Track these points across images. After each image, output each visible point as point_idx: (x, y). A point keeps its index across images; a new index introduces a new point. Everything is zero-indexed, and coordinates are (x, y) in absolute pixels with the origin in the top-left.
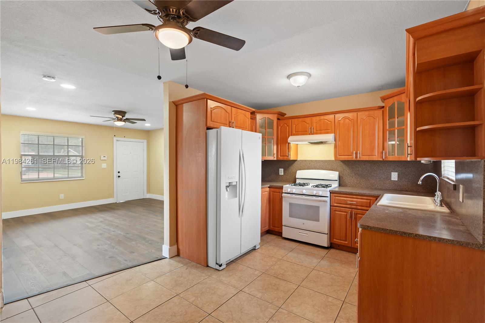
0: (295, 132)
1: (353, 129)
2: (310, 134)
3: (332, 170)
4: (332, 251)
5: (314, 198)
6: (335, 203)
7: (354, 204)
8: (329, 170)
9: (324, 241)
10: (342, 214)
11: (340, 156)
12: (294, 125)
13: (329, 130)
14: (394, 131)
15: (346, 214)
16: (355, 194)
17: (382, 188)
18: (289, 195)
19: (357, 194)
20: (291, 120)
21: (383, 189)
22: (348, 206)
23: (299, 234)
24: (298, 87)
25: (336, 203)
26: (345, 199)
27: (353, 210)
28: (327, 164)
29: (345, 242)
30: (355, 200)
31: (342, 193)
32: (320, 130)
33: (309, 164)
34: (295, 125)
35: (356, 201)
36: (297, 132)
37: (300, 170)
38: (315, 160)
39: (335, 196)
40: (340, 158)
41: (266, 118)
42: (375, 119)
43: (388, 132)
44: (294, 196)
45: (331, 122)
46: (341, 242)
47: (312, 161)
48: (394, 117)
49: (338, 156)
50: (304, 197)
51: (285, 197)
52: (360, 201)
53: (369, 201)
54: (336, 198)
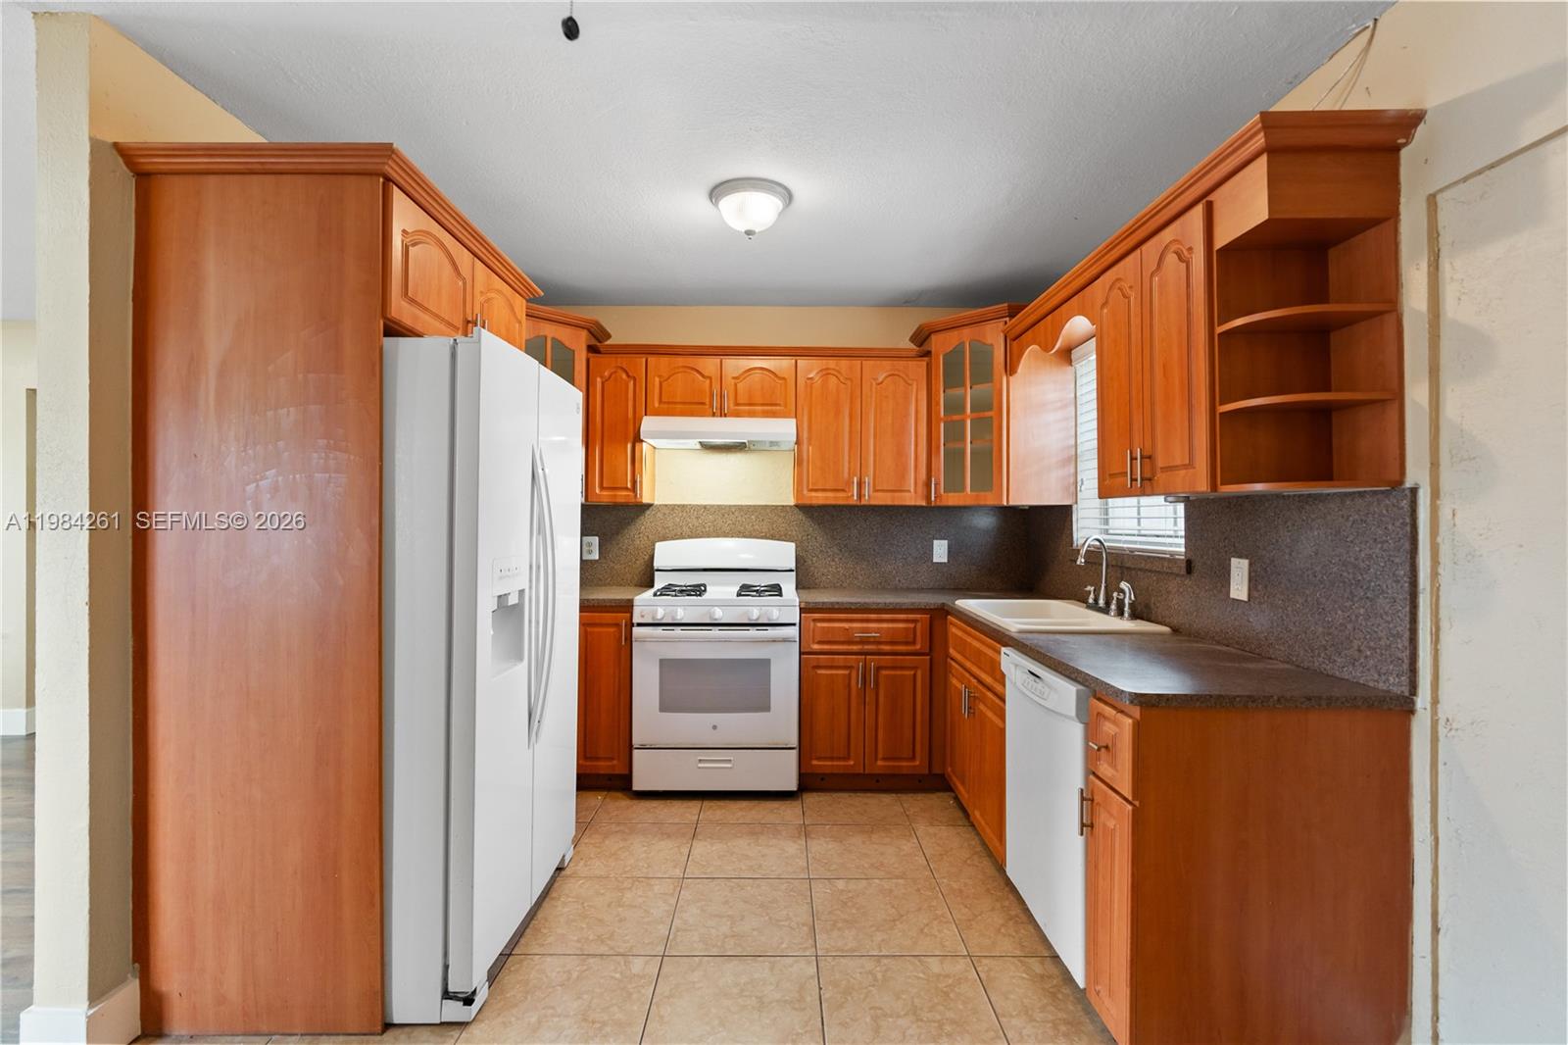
0: (660, 402)
1: (851, 409)
2: (714, 415)
3: (773, 538)
4: (811, 799)
5: (753, 632)
6: (814, 643)
7: (872, 640)
8: (762, 538)
9: (783, 773)
10: (837, 675)
11: (812, 490)
12: (657, 379)
13: (779, 405)
14: (963, 421)
15: (846, 672)
16: (874, 607)
18: (659, 631)
19: (880, 606)
20: (644, 360)
21: (914, 589)
22: (855, 648)
23: (700, 765)
24: (749, 233)
25: (820, 643)
26: (846, 625)
27: (868, 657)
28: (757, 517)
29: (846, 763)
30: (876, 628)
31: (836, 607)
32: (750, 404)
33: (697, 518)
34: (660, 376)
35: (878, 630)
36: (669, 403)
37: (664, 539)
38: (718, 506)
39: (814, 620)
40: (811, 497)
41: (546, 337)
42: (909, 384)
43: (942, 425)
44: (678, 631)
45: (784, 379)
46: (835, 763)
47: (705, 507)
48: (964, 385)
49: (805, 492)
50: (715, 632)
51: (643, 640)
52: (889, 628)
53: (912, 625)
54: (819, 625)
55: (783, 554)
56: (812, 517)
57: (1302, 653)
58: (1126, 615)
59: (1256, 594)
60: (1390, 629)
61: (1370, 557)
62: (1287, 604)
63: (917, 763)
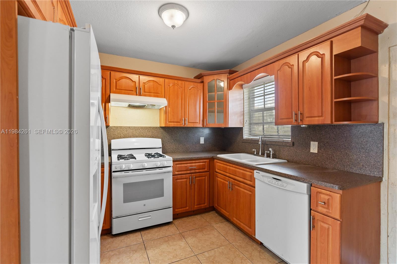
0: (116, 88)
1: (182, 97)
2: (137, 95)
3: (153, 137)
4: (177, 222)
5: (158, 171)
6: (176, 171)
7: (193, 169)
8: (149, 137)
9: (168, 216)
10: (183, 181)
11: (170, 122)
12: (115, 81)
13: (159, 93)
15: (186, 180)
16: (194, 159)
17: (194, 151)
18: (123, 173)
19: (196, 158)
20: (109, 72)
22: (188, 172)
23: (140, 219)
24: (173, 27)
25: (178, 171)
26: (186, 165)
27: (192, 174)
28: (148, 130)
29: (186, 209)
30: (195, 165)
31: (183, 159)
32: (149, 92)
33: (126, 131)
34: (116, 79)
35: (195, 166)
36: (119, 89)
37: (114, 138)
38: (134, 127)
39: (176, 164)
40: (170, 124)
42: (198, 91)
43: (208, 103)
44: (130, 173)
45: (161, 85)
46: (183, 209)
47: (129, 127)
48: (214, 92)
49: (168, 123)
50: (144, 172)
51: (117, 177)
52: (198, 165)
53: (204, 163)
54: (178, 166)
55: (157, 143)
56: (165, 131)
57: (340, 167)
58: (271, 157)
59: (320, 151)
60: (375, 160)
61: (367, 141)
62: (333, 154)
63: (206, 204)
